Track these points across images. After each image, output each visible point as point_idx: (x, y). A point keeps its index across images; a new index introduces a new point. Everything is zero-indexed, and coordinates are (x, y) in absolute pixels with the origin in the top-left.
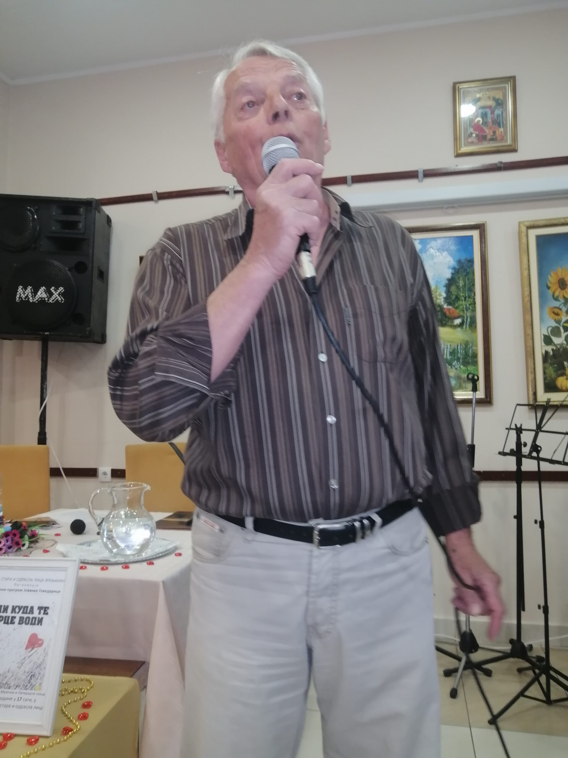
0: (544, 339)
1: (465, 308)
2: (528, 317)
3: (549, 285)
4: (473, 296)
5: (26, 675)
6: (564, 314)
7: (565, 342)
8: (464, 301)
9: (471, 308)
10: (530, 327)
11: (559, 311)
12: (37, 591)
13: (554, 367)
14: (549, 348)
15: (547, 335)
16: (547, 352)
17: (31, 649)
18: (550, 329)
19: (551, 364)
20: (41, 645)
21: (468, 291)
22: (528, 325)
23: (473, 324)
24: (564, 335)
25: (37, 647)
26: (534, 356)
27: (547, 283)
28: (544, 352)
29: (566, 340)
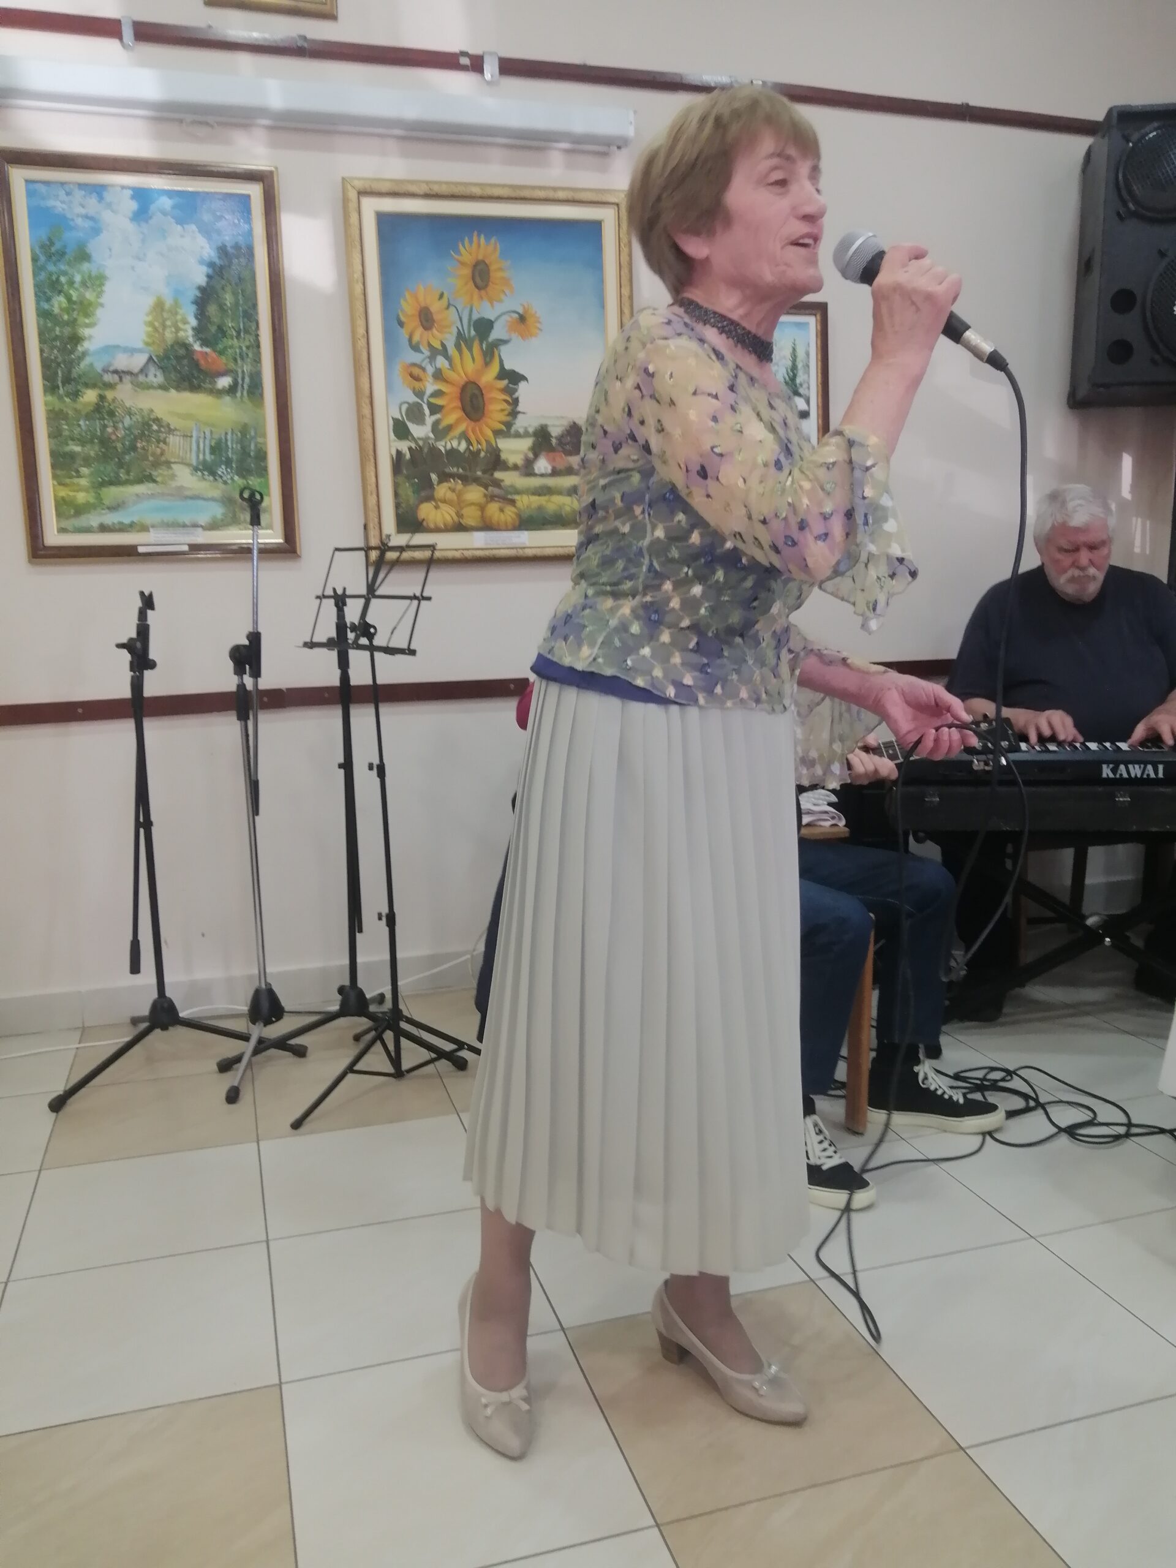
0: (394, 426)
1: (238, 353)
2: (365, 380)
3: (403, 319)
4: (253, 328)
6: (431, 379)
7: (432, 435)
8: (235, 340)
9: (250, 355)
10: (368, 401)
11: (421, 373)
13: (412, 485)
14: (404, 446)
15: (400, 418)
16: (399, 453)
18: (404, 407)
19: (408, 478)
21: (243, 317)
22: (364, 399)
23: (255, 389)
24: (430, 420)
26: (375, 459)
27: (398, 315)
28: (394, 453)
29: (433, 431)
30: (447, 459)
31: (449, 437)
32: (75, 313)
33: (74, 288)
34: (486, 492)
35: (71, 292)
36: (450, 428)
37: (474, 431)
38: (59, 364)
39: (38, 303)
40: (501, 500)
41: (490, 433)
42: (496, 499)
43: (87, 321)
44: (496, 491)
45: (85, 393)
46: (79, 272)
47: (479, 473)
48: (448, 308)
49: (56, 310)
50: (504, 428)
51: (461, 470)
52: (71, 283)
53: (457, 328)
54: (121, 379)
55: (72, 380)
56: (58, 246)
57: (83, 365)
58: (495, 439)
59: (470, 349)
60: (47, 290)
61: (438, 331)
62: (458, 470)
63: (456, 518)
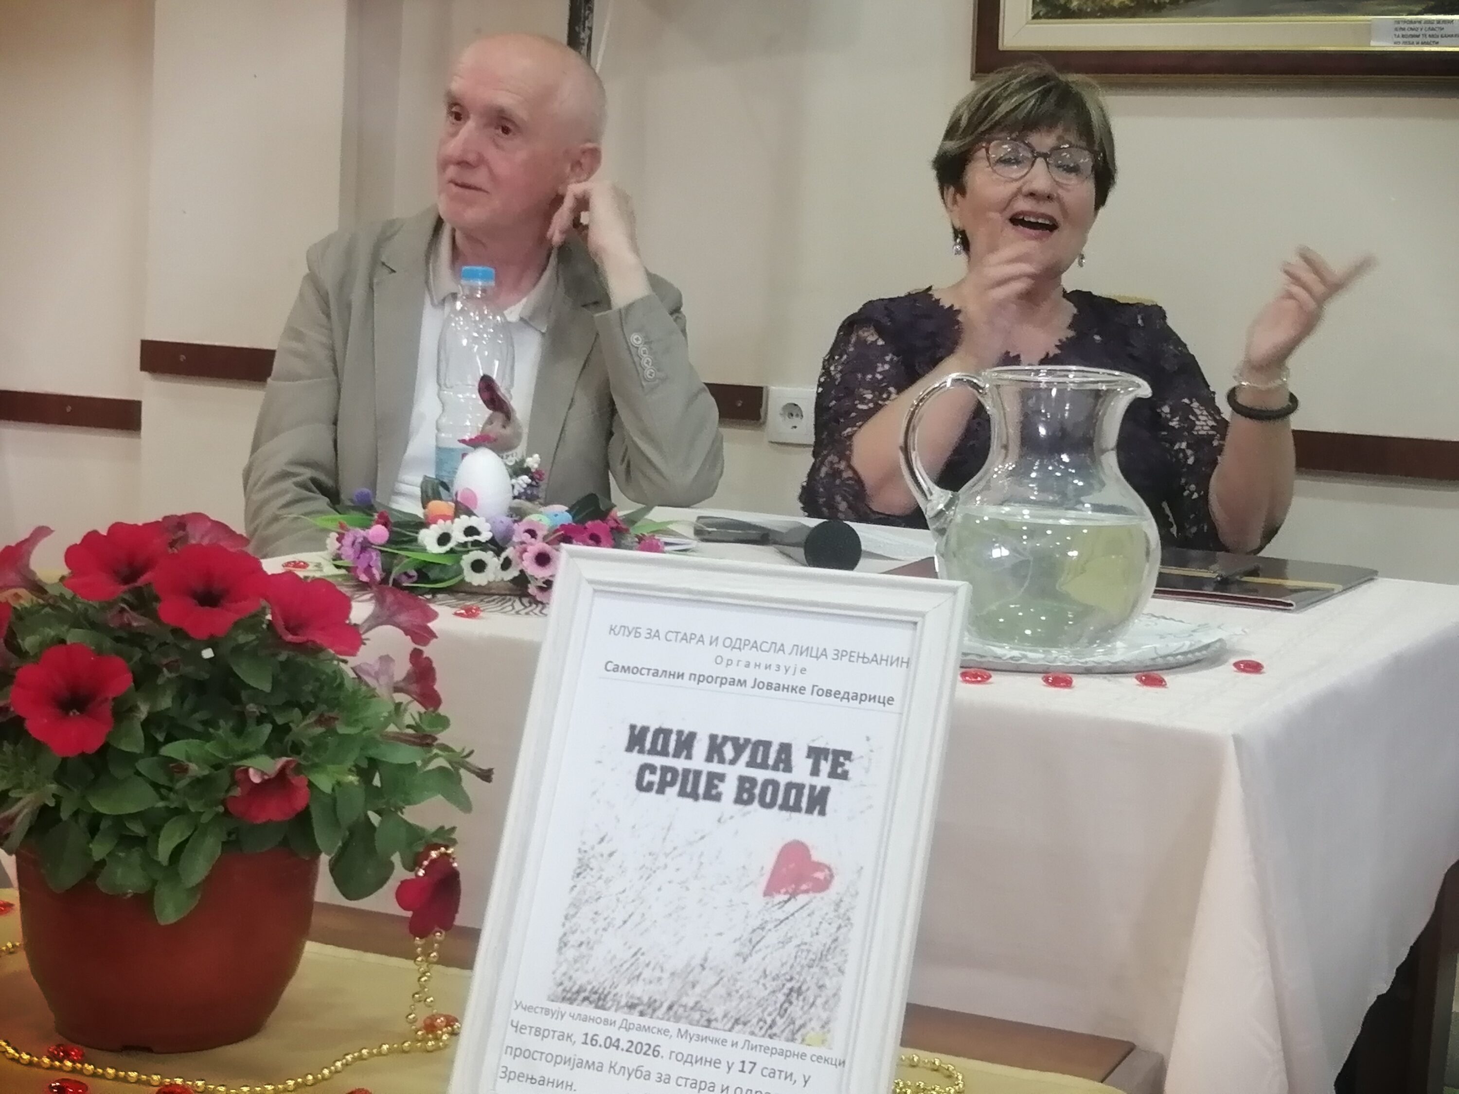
5: (772, 985)
12: (802, 689)
17: (786, 897)
20: (822, 886)
25: (806, 892)
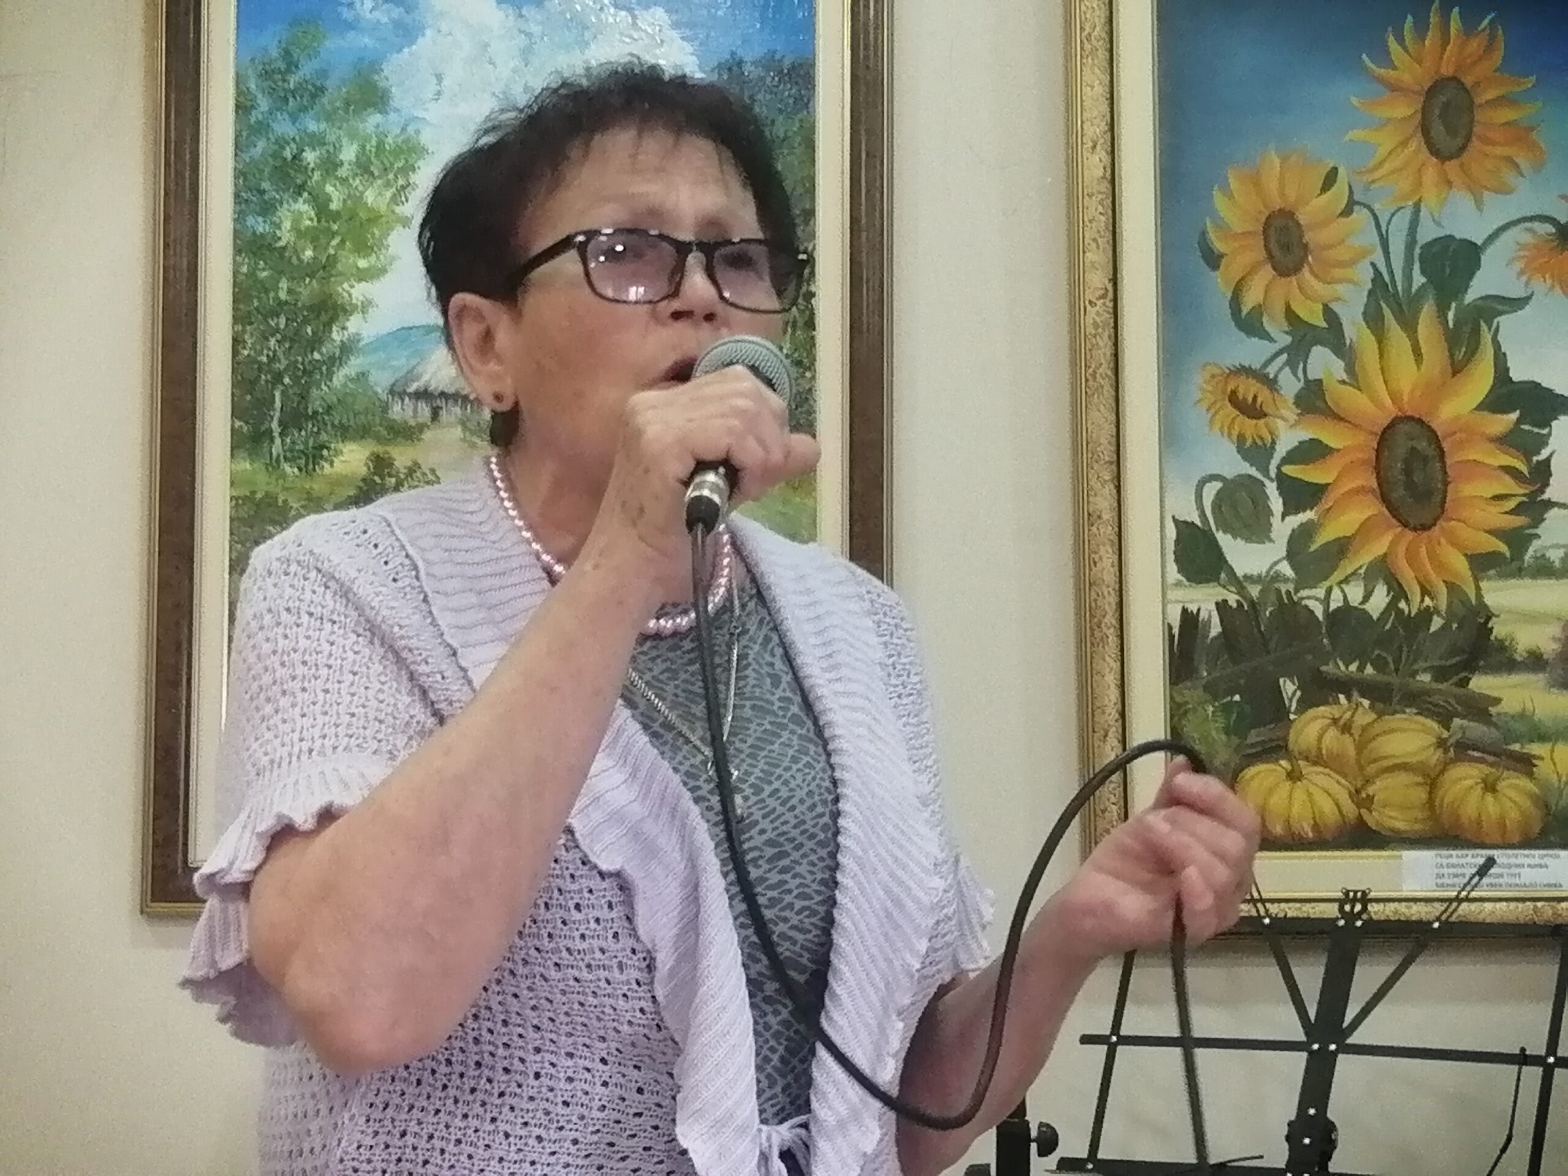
0: (1177, 542)
2: (1100, 418)
3: (1219, 246)
6: (1290, 412)
7: (1286, 569)
10: (1107, 475)
11: (1264, 395)
13: (1227, 709)
14: (1205, 600)
15: (1198, 522)
16: (1189, 620)
18: (1211, 491)
19: (1213, 690)
22: (1098, 468)
24: (1283, 528)
26: (1121, 637)
27: (1204, 234)
28: (1175, 619)
29: (1291, 556)
30: (1331, 635)
31: (1338, 576)
32: (334, 242)
33: (337, 178)
34: (1445, 734)
35: (329, 189)
36: (1341, 548)
37: (1412, 559)
38: (278, 377)
39: (239, 218)
40: (1491, 759)
41: (1460, 565)
42: (1476, 754)
43: (362, 263)
44: (1476, 730)
45: (338, 453)
46: (353, 136)
47: (1425, 678)
48: (1347, 212)
49: (286, 236)
50: (1503, 548)
51: (1369, 670)
52: (330, 165)
53: (1373, 265)
54: (435, 414)
55: (308, 418)
56: (307, 70)
57: (339, 378)
58: (1477, 580)
59: (1409, 326)
60: (265, 185)
61: (1316, 276)
62: (1361, 669)
63: (1350, 809)
